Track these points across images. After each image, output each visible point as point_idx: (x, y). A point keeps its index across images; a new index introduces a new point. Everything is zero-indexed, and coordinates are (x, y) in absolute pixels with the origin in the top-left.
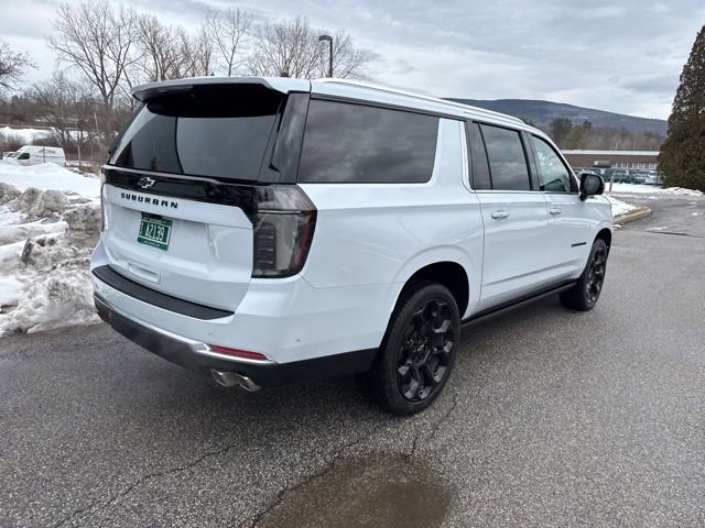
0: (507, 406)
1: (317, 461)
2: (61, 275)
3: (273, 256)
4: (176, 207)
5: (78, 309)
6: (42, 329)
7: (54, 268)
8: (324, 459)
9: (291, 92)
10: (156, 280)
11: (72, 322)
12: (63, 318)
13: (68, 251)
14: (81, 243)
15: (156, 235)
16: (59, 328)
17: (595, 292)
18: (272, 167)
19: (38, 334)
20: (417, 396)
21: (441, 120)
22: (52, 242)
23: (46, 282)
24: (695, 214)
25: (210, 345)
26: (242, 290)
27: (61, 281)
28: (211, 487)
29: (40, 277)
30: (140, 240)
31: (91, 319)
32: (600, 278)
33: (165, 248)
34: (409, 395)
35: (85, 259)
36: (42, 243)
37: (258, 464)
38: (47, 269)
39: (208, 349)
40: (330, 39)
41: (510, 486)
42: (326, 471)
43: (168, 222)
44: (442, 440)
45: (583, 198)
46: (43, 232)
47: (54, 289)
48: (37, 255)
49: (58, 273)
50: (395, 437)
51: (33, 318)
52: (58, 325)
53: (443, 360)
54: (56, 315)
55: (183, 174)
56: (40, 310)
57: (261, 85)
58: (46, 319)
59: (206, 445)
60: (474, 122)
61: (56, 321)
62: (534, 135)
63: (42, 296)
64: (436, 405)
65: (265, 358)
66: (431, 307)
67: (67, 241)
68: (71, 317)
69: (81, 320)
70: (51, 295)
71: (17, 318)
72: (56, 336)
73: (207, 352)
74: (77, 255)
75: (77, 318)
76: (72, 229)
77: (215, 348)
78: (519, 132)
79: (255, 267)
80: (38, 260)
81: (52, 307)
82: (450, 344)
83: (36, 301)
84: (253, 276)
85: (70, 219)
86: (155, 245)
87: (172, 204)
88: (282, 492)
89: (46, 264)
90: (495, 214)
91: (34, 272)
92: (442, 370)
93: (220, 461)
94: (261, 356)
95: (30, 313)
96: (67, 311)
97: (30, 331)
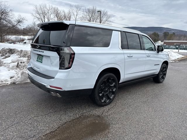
0: (130, 106)
1: (77, 115)
3: (64, 64)
6: (19, 83)
8: (79, 116)
9: (70, 24)
10: (39, 70)
11: (26, 81)
13: (27, 65)
15: (40, 59)
17: (163, 78)
18: (64, 42)
19: (18, 84)
20: (105, 102)
21: (113, 31)
22: (24, 62)
23: (21, 72)
25: (50, 86)
26: (57, 72)
27: (24, 71)
28: (49, 120)
30: (37, 61)
32: (165, 74)
33: (42, 62)
34: (103, 101)
36: (21, 63)
37: (62, 116)
38: (22, 69)
39: (49, 86)
40: (100, 12)
41: (124, 125)
42: (78, 118)
43: (43, 56)
44: (110, 113)
45: (158, 52)
46: (23, 60)
47: (22, 73)
48: (20, 65)
50: (98, 111)
51: (17, 80)
52: (23, 82)
53: (113, 93)
54: (23, 80)
55: (50, 45)
56: (19, 78)
57: (63, 23)
58: (20, 80)
59: (50, 110)
60: (124, 32)
61: (23, 81)
62: (143, 35)
63: (20, 75)
64: (111, 104)
65: (62, 89)
66: (109, 79)
67: (27, 62)
68: (26, 80)
70: (22, 75)
71: (13, 80)
72: (22, 84)
73: (49, 87)
75: (28, 81)
76: (28, 59)
77: (51, 86)
78: (138, 34)
79: (60, 67)
80: (20, 67)
81: (22, 77)
82: (115, 89)
83: (18, 76)
84: (59, 69)
85: (28, 57)
86: (40, 62)
88: (66, 122)
89: (22, 68)
90: (128, 56)
91: (19, 69)
92: (113, 96)
93: (53, 114)
95: (17, 79)
96: (25, 79)
97: (16, 83)
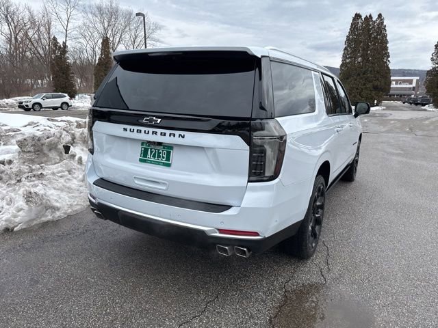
2: (26, 186)
3: (263, 167)
4: (183, 137)
5: (47, 210)
6: (24, 227)
7: (19, 181)
8: (279, 294)
9: (262, 57)
10: (164, 188)
11: (44, 219)
12: (37, 217)
13: (25, 168)
14: (32, 161)
15: (159, 156)
16: (36, 225)
18: (262, 108)
19: (22, 231)
20: (312, 246)
21: (312, 72)
22: (10, 162)
23: (21, 192)
24: (366, 120)
25: (219, 230)
26: (241, 191)
29: (10, 189)
30: (141, 160)
31: (56, 216)
33: (169, 165)
35: (39, 173)
36: (3, 163)
37: (243, 304)
38: (14, 182)
39: (218, 232)
40: (143, 15)
42: (285, 301)
43: (170, 147)
44: (336, 270)
45: (357, 116)
47: (29, 197)
49: (24, 185)
51: (17, 220)
52: (35, 222)
53: (319, 221)
54: (33, 216)
56: (21, 213)
57: (246, 52)
58: (27, 219)
61: (33, 220)
63: (21, 203)
65: (258, 235)
67: (21, 161)
68: (44, 215)
69: (50, 217)
70: (28, 201)
71: (6, 221)
72: (37, 230)
73: (218, 234)
74: (32, 171)
75: (47, 216)
76: (23, 151)
78: (333, 78)
79: (249, 176)
80: (3, 176)
81: (30, 210)
83: (18, 207)
84: (249, 181)
85: (21, 144)
86: (159, 163)
87: (180, 135)
89: (11, 178)
91: (3, 186)
92: (318, 227)
93: (220, 306)
94: (256, 234)
95: (15, 216)
96: (40, 212)
97: (15, 229)
